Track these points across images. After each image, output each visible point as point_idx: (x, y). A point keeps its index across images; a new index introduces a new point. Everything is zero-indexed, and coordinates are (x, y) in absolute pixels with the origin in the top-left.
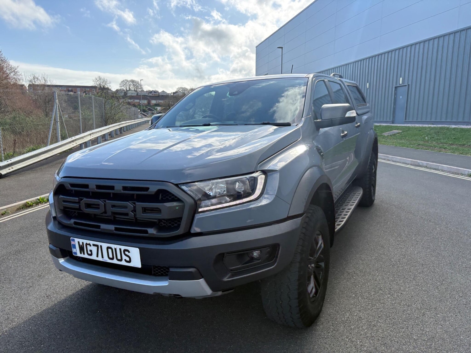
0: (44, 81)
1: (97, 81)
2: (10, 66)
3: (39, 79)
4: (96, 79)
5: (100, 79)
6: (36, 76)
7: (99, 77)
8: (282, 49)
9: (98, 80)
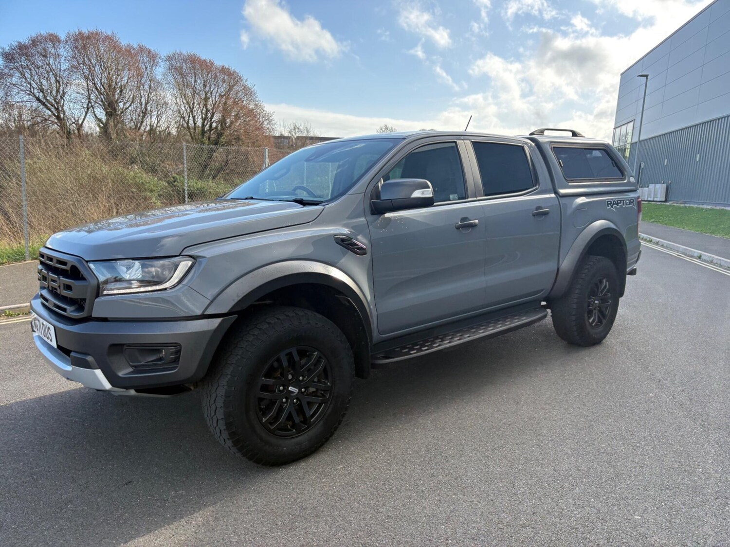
0: (306, 132)
1: (382, 131)
2: (264, 112)
3: (300, 130)
4: (381, 129)
6: (297, 125)
7: (386, 126)
8: (647, 79)
9: (384, 130)
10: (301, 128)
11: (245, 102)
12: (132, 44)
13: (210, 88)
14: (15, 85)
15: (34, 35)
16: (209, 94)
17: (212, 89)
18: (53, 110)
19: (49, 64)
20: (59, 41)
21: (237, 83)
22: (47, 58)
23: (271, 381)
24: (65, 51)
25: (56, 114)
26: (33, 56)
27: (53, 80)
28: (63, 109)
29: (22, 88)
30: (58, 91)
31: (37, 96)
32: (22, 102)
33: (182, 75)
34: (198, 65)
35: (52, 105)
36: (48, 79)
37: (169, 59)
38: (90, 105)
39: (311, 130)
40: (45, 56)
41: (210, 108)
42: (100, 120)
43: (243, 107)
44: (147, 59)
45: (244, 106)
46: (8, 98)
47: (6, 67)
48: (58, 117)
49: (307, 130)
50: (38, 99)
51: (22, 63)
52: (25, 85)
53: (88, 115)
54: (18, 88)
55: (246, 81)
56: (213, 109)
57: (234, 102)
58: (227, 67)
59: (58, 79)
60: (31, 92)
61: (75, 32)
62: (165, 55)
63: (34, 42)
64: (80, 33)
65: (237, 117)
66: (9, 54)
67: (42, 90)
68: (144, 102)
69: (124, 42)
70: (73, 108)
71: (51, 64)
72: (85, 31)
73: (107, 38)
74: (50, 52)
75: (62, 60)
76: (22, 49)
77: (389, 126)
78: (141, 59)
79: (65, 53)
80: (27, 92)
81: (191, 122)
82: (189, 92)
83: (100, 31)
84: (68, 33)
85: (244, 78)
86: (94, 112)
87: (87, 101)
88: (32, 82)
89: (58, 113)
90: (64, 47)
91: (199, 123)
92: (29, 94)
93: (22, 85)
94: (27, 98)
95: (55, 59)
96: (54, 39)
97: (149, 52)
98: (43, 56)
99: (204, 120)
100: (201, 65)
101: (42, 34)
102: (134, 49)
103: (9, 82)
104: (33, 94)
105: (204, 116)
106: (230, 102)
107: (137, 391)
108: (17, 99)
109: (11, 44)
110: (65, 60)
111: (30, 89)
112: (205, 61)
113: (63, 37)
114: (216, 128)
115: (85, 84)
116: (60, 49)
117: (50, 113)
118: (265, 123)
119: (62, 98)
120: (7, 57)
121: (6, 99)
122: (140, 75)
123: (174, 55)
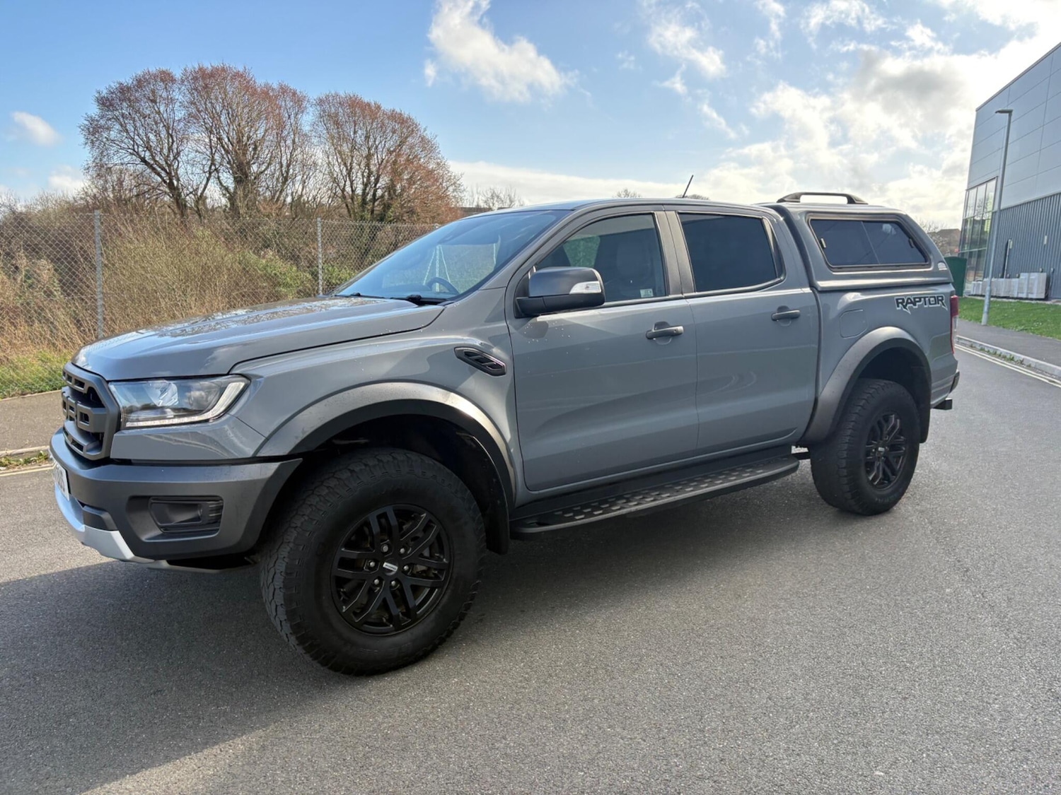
0: (508, 201)
2: (449, 174)
3: (501, 199)
5: (626, 194)
7: (626, 191)
10: (502, 196)
11: (422, 160)
12: (270, 83)
13: (375, 141)
14: (113, 141)
15: (140, 73)
16: (373, 150)
17: (377, 143)
18: (163, 174)
19: (159, 113)
20: (173, 80)
21: (412, 134)
22: (156, 103)
23: (354, 554)
24: (180, 95)
25: (168, 181)
26: (137, 100)
27: (163, 134)
28: (176, 174)
29: (123, 145)
30: (170, 149)
31: (143, 156)
32: (122, 164)
33: (337, 123)
34: (359, 110)
35: (163, 169)
36: (157, 134)
37: (321, 102)
38: (213, 168)
39: (516, 199)
40: (154, 101)
41: (374, 169)
42: (227, 189)
43: (419, 167)
44: (291, 103)
45: (421, 165)
46: (105, 159)
47: (102, 117)
48: (171, 185)
49: (510, 199)
50: (143, 160)
51: (124, 111)
52: (126, 141)
53: (211, 181)
54: (118, 145)
55: (425, 130)
56: (378, 170)
57: (408, 160)
58: (399, 111)
59: (170, 132)
60: (134, 150)
61: (194, 68)
62: (315, 98)
63: (140, 83)
64: (200, 69)
65: (411, 181)
66: (107, 99)
67: (149, 148)
68: (284, 163)
69: (260, 81)
70: (190, 173)
71: (162, 112)
72: (208, 66)
73: (237, 75)
74: (161, 96)
75: (176, 106)
76: (124, 91)
77: (631, 191)
78: (283, 104)
79: (180, 97)
80: (129, 150)
81: (348, 189)
82: (346, 148)
83: (227, 65)
84: (185, 70)
85: (422, 127)
86: (219, 178)
87: (209, 163)
88: (136, 137)
89: (171, 180)
90: (180, 89)
91: (359, 191)
92: (131, 154)
93: (122, 142)
94: (128, 158)
95: (167, 105)
96: (166, 78)
97: (294, 94)
98: (152, 101)
99: (365, 185)
100: (363, 110)
101: (150, 71)
102: (273, 89)
103: (106, 138)
104: (138, 153)
105: (365, 180)
106: (402, 160)
107: (170, 562)
108: (116, 160)
109: (110, 86)
110: (180, 106)
111: (133, 146)
112: (369, 105)
113: (178, 74)
114: (382, 196)
115: (207, 140)
116: (173, 91)
117: (159, 179)
118: (451, 189)
119: (175, 158)
120: (103, 104)
121: (101, 160)
122: (281, 126)
123: (327, 97)
